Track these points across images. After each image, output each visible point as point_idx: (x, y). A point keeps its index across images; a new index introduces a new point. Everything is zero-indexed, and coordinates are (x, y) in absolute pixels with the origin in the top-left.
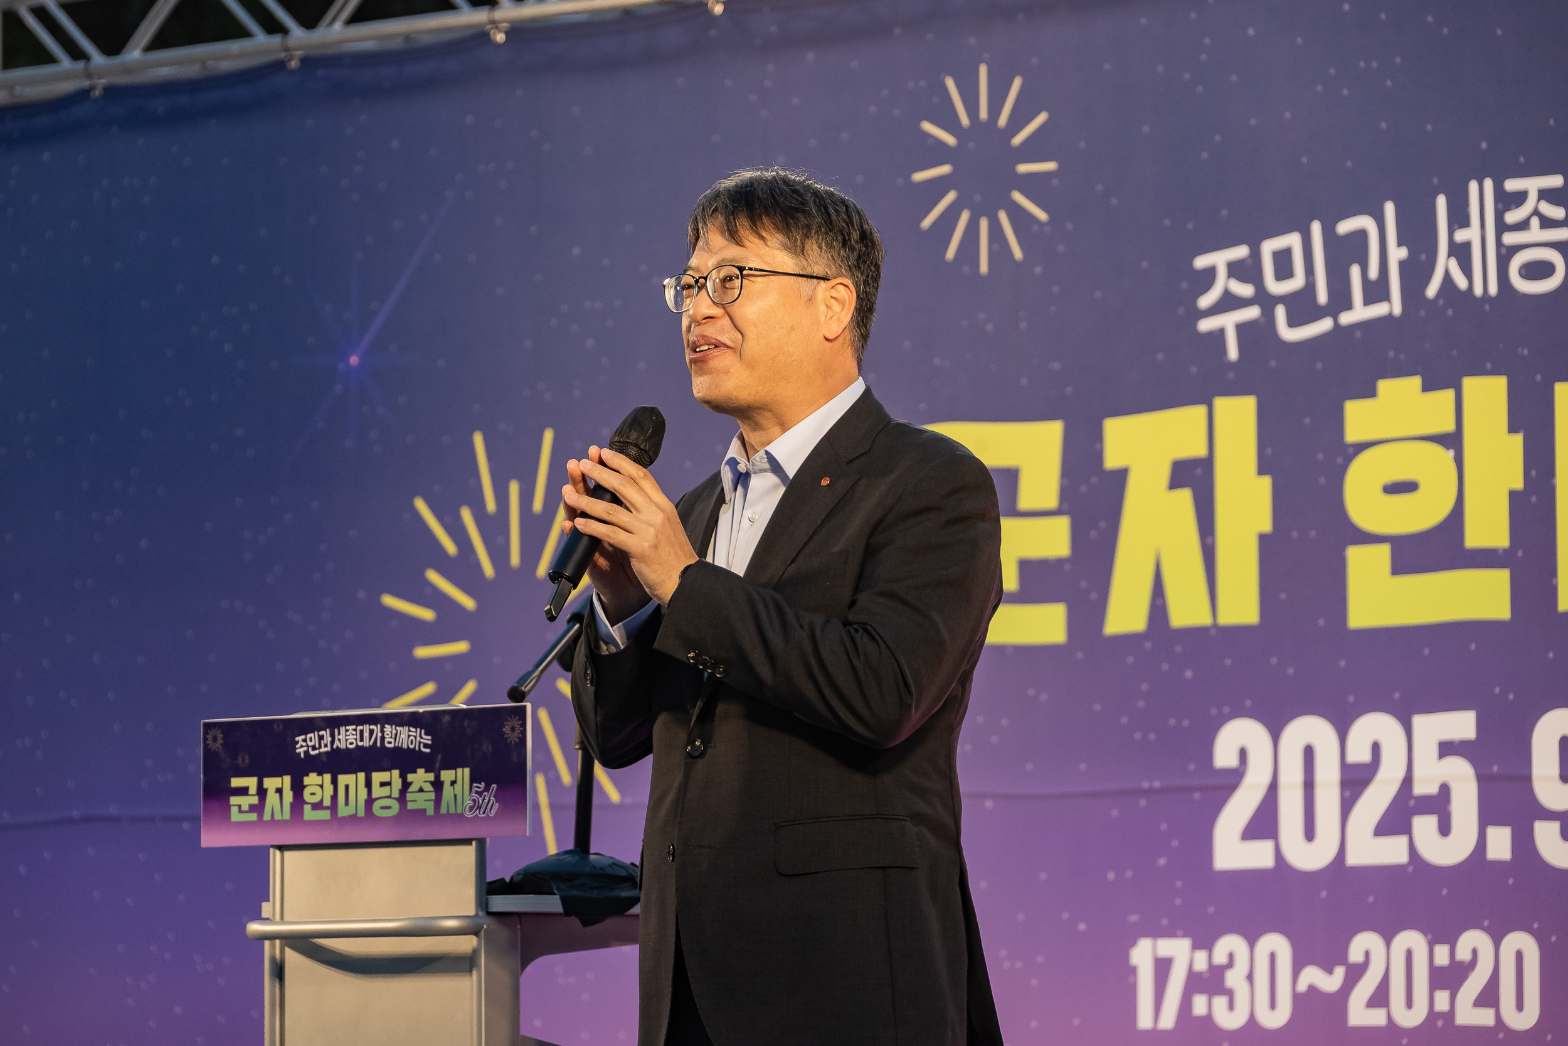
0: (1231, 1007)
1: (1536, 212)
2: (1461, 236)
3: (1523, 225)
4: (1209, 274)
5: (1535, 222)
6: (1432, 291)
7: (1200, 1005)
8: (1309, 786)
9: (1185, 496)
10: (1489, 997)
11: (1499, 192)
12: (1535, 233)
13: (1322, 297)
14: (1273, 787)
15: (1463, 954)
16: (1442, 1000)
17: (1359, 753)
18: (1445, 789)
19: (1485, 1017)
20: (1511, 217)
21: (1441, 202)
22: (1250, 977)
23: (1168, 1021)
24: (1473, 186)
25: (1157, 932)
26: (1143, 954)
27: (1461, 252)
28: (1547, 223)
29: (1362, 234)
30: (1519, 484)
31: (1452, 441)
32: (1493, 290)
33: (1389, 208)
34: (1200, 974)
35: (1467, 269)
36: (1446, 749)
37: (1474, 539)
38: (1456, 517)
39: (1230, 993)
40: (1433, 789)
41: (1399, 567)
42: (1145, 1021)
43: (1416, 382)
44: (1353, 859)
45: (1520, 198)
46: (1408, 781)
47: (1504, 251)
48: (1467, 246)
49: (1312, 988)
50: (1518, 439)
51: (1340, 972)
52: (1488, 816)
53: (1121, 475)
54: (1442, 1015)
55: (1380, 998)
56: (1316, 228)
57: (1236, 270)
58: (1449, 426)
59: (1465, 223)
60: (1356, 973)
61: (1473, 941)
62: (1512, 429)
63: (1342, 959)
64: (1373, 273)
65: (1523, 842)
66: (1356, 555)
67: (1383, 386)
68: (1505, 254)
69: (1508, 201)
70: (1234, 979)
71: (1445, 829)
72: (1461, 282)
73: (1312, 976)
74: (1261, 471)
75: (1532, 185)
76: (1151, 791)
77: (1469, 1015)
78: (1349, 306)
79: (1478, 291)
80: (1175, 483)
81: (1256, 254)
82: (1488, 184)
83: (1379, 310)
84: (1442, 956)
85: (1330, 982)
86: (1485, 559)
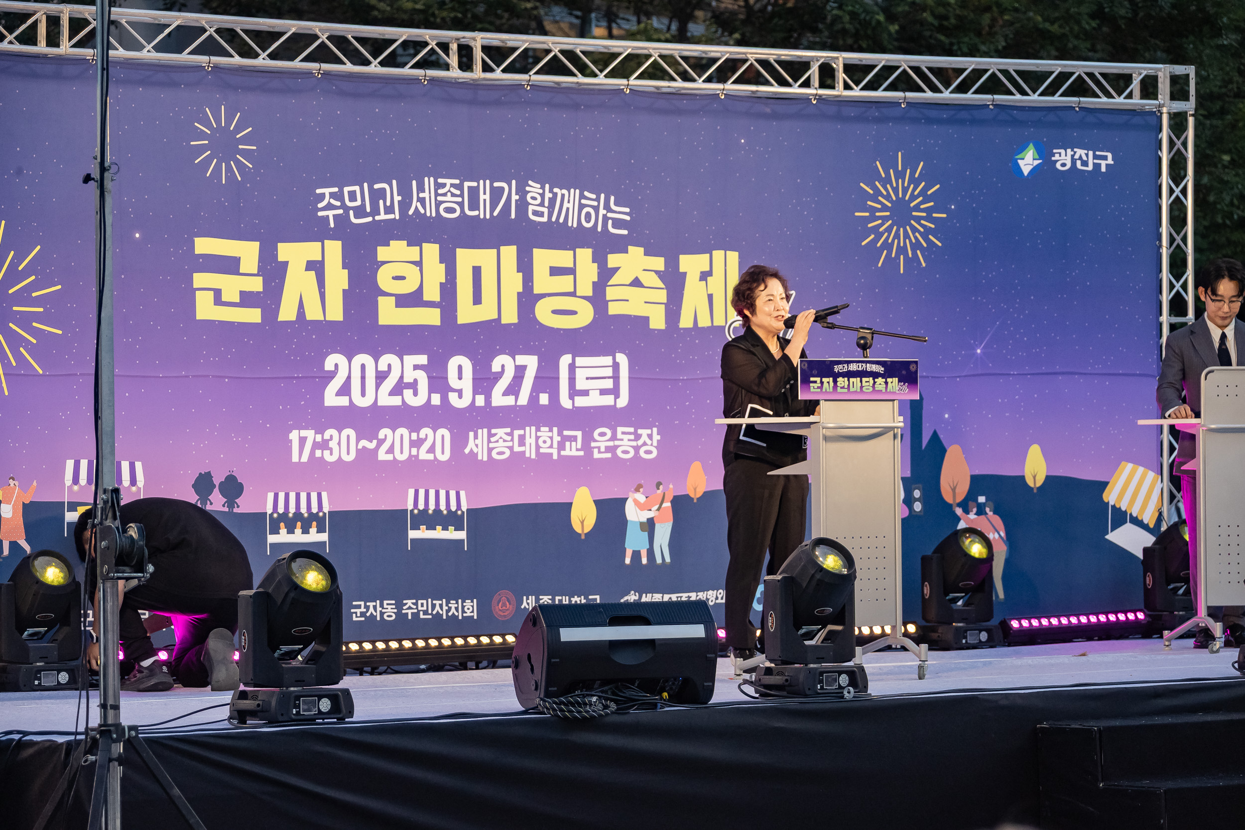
0: (331, 454)
1: (449, 191)
2: (421, 195)
3: (445, 195)
4: (323, 196)
5: (449, 194)
6: (411, 212)
7: (318, 453)
8: (363, 378)
9: (312, 274)
10: (432, 450)
11: (436, 182)
12: (449, 198)
13: (368, 210)
14: (349, 377)
15: (422, 435)
16: (414, 451)
17: (383, 367)
18: (416, 381)
19: (430, 457)
20: (440, 191)
21: (414, 183)
22: (339, 444)
23: (305, 458)
24: (426, 179)
25: (300, 428)
26: (294, 436)
27: (422, 201)
28: (453, 195)
29: (384, 190)
30: (444, 281)
31: (419, 264)
32: (434, 215)
33: (394, 182)
34: (319, 442)
35: (424, 207)
36: (416, 367)
37: (427, 297)
38: (420, 289)
39: (331, 450)
40: (412, 381)
41: (398, 305)
42: (295, 458)
43: (405, 242)
44: (380, 403)
45: (444, 185)
46: (402, 377)
47: (437, 202)
48: (424, 198)
49: (364, 447)
50: (443, 265)
51: (375, 442)
52: (432, 390)
53: (286, 263)
54: (414, 456)
55: (391, 450)
56: (366, 185)
57: (332, 195)
58: (418, 259)
59: (424, 191)
60: (381, 442)
61: (425, 431)
62: (441, 262)
63: (376, 438)
64: (388, 204)
65: (445, 399)
66: (381, 299)
67: (391, 242)
68: (438, 204)
69: (439, 186)
70: (333, 444)
71: (415, 394)
72: (422, 211)
73: (364, 443)
74: (343, 268)
75: (448, 182)
76: (298, 377)
77: (424, 455)
78: (379, 214)
79: (428, 214)
80: (307, 269)
81: (341, 191)
82: (432, 179)
83: (391, 216)
84: (414, 436)
85: (372, 445)
86: (431, 304)
